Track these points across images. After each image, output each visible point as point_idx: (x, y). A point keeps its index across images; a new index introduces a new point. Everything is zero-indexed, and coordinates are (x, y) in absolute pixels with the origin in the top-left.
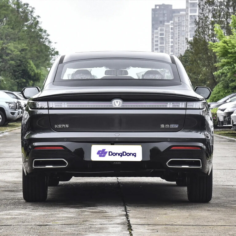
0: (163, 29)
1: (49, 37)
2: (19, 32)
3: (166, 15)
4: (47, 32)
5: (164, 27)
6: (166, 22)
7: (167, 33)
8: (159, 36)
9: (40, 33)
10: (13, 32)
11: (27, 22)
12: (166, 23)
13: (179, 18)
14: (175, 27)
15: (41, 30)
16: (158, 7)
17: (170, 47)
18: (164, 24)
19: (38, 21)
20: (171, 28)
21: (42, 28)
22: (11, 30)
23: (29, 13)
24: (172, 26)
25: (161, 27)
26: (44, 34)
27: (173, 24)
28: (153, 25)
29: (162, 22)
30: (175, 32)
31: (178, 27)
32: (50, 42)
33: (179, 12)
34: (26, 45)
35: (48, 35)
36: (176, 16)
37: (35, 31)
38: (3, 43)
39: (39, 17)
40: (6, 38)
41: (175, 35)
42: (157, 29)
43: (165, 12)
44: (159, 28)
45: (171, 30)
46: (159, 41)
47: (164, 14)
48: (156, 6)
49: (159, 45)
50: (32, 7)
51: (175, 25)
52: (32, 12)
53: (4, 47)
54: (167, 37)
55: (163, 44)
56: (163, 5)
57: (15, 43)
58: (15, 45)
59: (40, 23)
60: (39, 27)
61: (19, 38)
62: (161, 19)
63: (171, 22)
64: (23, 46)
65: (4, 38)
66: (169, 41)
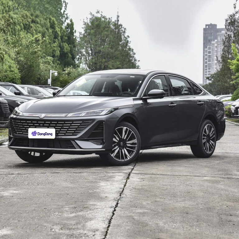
0: (211, 47)
1: (135, 56)
2: (115, 51)
3: (212, 34)
4: (134, 51)
5: (211, 45)
6: (212, 40)
7: (213, 51)
8: (208, 54)
9: (129, 52)
10: (112, 51)
11: (121, 41)
12: (212, 42)
13: (221, 37)
14: (218, 46)
15: (130, 49)
16: (207, 27)
17: (215, 64)
18: (211, 43)
19: (128, 41)
20: (216, 46)
21: (131, 47)
22: (110, 50)
23: (123, 33)
24: (216, 45)
25: (209, 45)
26: (131, 53)
27: (217, 43)
28: (204, 44)
29: (210, 41)
30: (218, 50)
31: (220, 46)
32: (135, 60)
33: (221, 32)
34: (119, 63)
35: (134, 54)
36: (219, 35)
37: (126, 50)
38: (105, 61)
39: (128, 37)
40: (107, 57)
41: (218, 53)
42: (206, 48)
43: (212, 32)
44: (208, 47)
45: (216, 48)
46: (208, 59)
47: (211, 33)
48: (206, 25)
49: (208, 63)
50: (125, 28)
51: (218, 43)
52: (124, 32)
53: (106, 65)
54: (213, 55)
55: (210, 61)
56: (211, 25)
57: (113, 61)
58: (113, 64)
59: (129, 42)
60: (129, 46)
61: (115, 56)
62: (209, 38)
63: (216, 40)
64: (118, 65)
65: (106, 57)
66: (214, 59)
